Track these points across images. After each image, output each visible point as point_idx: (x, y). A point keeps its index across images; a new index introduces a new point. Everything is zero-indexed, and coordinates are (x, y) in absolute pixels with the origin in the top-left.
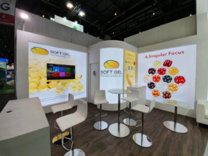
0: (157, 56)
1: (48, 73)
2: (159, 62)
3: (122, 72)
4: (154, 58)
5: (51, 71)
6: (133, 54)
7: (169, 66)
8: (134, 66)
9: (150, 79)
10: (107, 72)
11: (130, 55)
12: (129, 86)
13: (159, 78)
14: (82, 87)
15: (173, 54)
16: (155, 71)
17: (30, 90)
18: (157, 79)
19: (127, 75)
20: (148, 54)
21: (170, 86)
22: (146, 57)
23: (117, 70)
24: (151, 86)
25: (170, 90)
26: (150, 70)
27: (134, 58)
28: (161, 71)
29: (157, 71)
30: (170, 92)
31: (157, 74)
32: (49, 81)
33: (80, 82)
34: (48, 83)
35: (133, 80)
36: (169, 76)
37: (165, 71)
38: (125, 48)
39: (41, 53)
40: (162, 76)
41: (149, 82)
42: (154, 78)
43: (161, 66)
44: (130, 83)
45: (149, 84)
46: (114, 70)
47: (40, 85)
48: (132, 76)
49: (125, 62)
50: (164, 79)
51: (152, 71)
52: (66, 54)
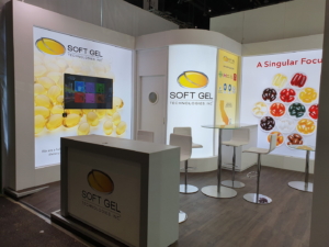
0: (279, 65)
1: (66, 94)
2: (284, 77)
3: (213, 96)
4: (275, 68)
5: (70, 91)
6: (233, 57)
7: (301, 86)
8: (234, 83)
9: (265, 109)
10: (185, 95)
11: (227, 60)
12: (223, 123)
13: (283, 109)
14: (123, 128)
15: (309, 62)
16: (275, 94)
17: (36, 130)
18: (277, 111)
19: (222, 102)
20: (263, 58)
21: (301, 124)
22: (260, 65)
23: (204, 90)
24: (267, 124)
25: (302, 130)
26: (265, 92)
27: (235, 66)
28: (287, 95)
29: (278, 95)
30: (302, 134)
31: (278, 101)
32: (67, 111)
33: (119, 117)
34: (65, 115)
35: (230, 113)
36: (299, 105)
37: (294, 94)
38: (220, 46)
39: (52, 51)
40: (288, 105)
41: (263, 116)
42: (272, 108)
43: (287, 85)
44: (226, 119)
45: (262, 122)
46: (198, 91)
47: (52, 119)
48: (229, 105)
49: (219, 74)
50: (291, 111)
51: (269, 94)
52: (96, 53)
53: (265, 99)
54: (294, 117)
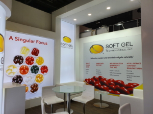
53: (16, 63)
54: (34, 74)
